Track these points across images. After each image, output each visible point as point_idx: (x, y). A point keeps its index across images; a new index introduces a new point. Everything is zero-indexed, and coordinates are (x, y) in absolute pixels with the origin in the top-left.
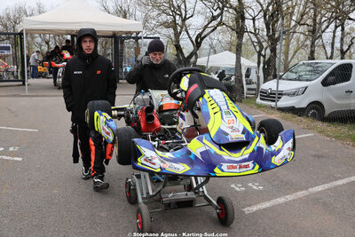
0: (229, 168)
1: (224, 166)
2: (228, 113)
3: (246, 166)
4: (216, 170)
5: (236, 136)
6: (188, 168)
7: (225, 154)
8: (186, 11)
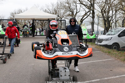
8: (77, 10)
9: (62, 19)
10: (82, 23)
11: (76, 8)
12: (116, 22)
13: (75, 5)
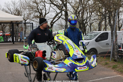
0: (80, 68)
1: (78, 68)
2: (75, 48)
3: (85, 68)
4: (76, 70)
5: (79, 56)
6: (65, 70)
7: (78, 64)
8: (46, 11)
9: (26, 22)
10: (52, 27)
11: (44, 9)
12: (91, 24)
13: (43, 4)
